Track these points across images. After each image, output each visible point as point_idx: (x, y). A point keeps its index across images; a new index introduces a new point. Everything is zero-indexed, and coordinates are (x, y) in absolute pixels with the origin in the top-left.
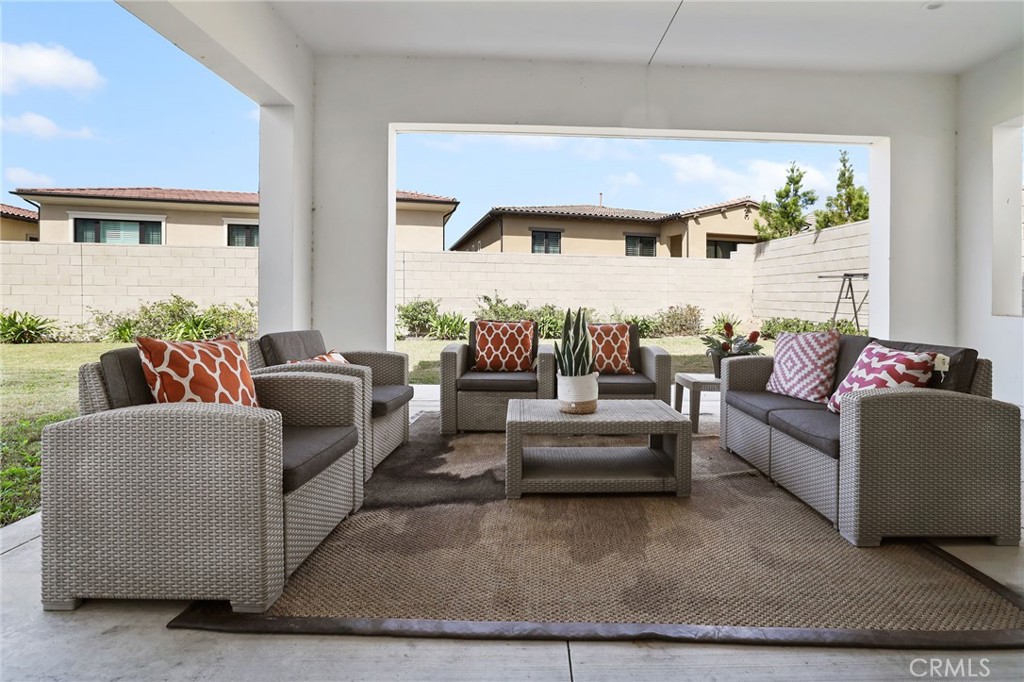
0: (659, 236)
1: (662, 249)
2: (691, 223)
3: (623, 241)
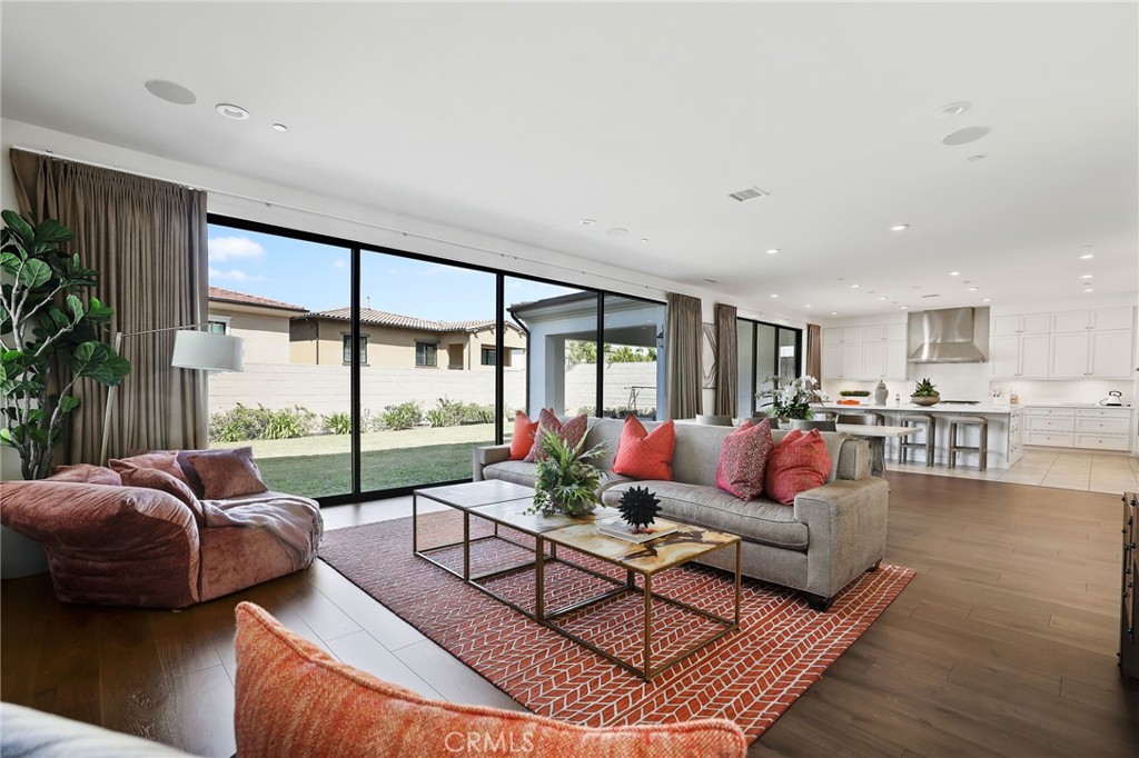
0: (440, 344)
2: (472, 336)
3: (414, 349)
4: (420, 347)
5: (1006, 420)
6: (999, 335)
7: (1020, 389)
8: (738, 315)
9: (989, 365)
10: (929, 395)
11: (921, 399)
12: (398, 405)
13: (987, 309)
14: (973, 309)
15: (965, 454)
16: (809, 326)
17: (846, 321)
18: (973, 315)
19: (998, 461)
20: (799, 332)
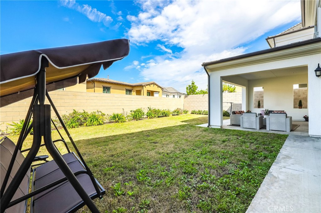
0: (133, 90)
1: (134, 93)
2: (144, 87)
3: (125, 91)
4: (127, 90)
12: (135, 110)
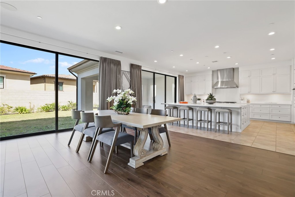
5: (239, 111)
6: (242, 78)
7: (250, 97)
8: (142, 69)
9: (239, 88)
10: (211, 100)
11: (208, 101)
13: (238, 68)
14: (233, 69)
15: (223, 125)
16: (179, 76)
17: (193, 74)
18: (234, 70)
19: (237, 129)
20: (176, 78)
